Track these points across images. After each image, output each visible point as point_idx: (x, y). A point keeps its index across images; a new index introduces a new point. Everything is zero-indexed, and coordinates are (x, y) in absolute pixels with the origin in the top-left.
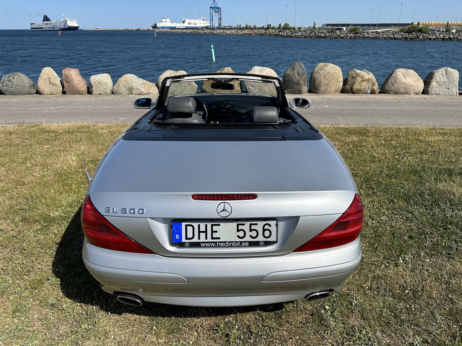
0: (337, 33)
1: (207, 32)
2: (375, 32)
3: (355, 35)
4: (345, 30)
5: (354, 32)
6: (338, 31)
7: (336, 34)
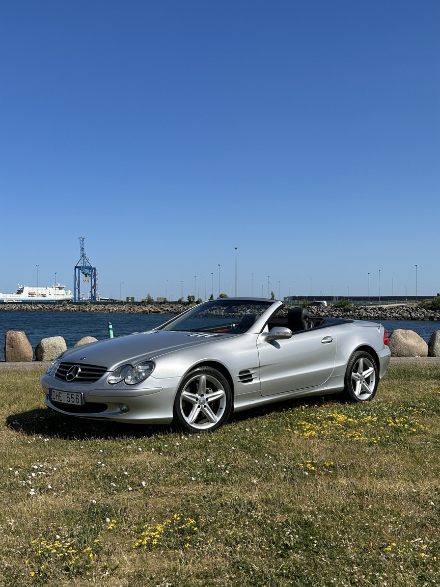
0: (313, 310)
1: (72, 309)
2: (377, 309)
3: (345, 314)
4: (326, 305)
5: (341, 308)
6: (314, 307)
7: (312, 312)
